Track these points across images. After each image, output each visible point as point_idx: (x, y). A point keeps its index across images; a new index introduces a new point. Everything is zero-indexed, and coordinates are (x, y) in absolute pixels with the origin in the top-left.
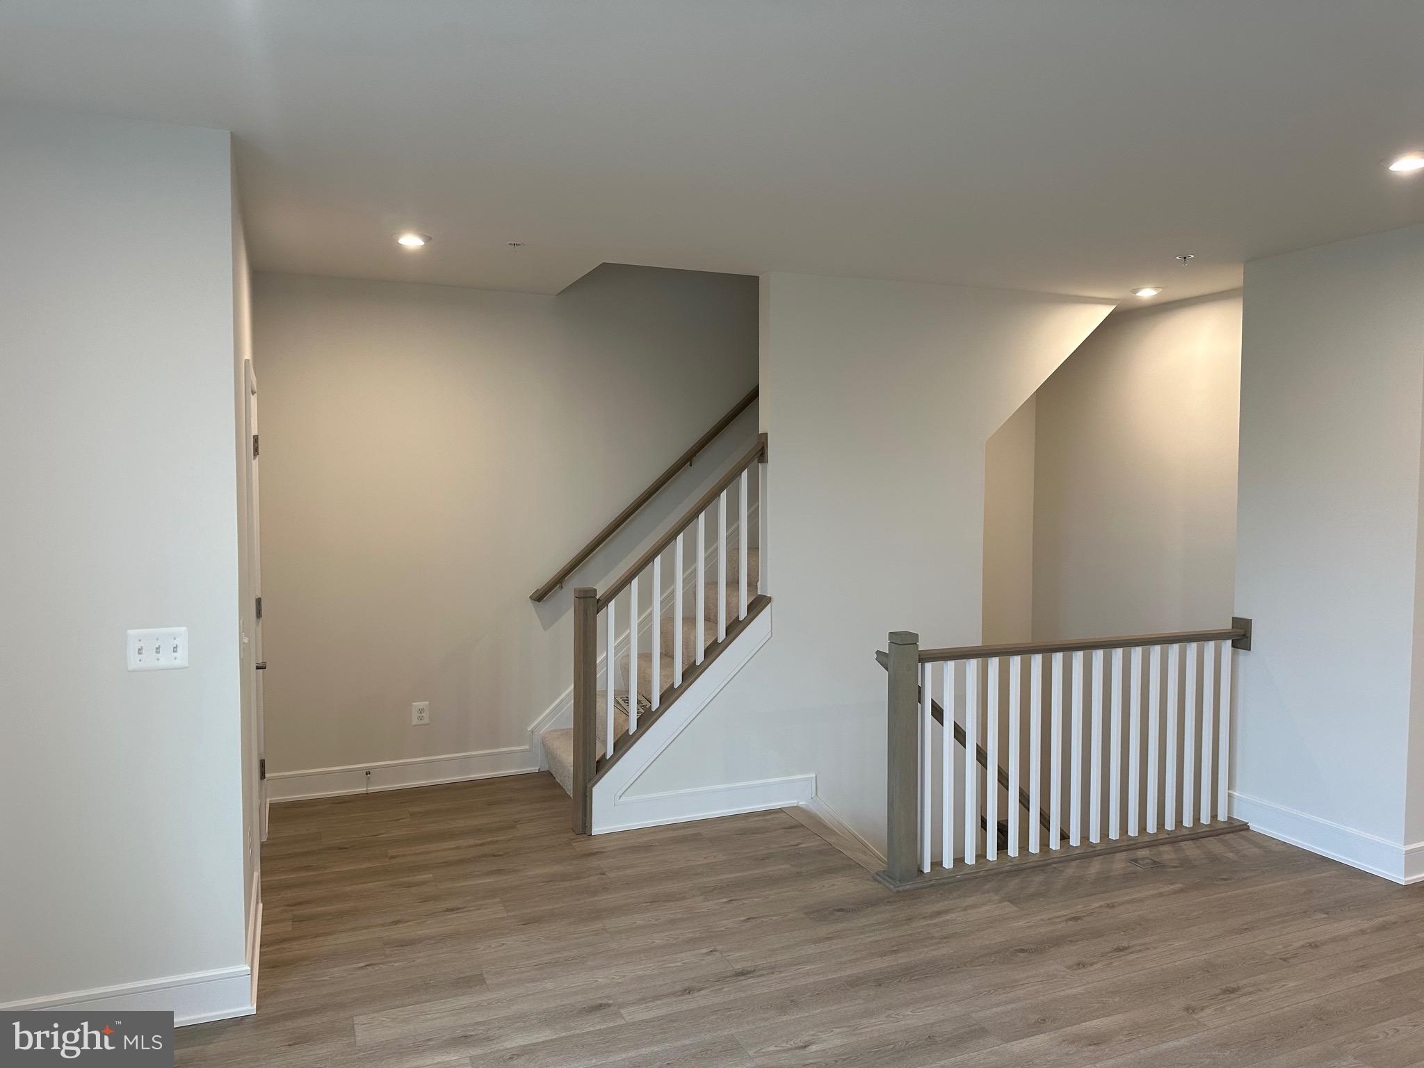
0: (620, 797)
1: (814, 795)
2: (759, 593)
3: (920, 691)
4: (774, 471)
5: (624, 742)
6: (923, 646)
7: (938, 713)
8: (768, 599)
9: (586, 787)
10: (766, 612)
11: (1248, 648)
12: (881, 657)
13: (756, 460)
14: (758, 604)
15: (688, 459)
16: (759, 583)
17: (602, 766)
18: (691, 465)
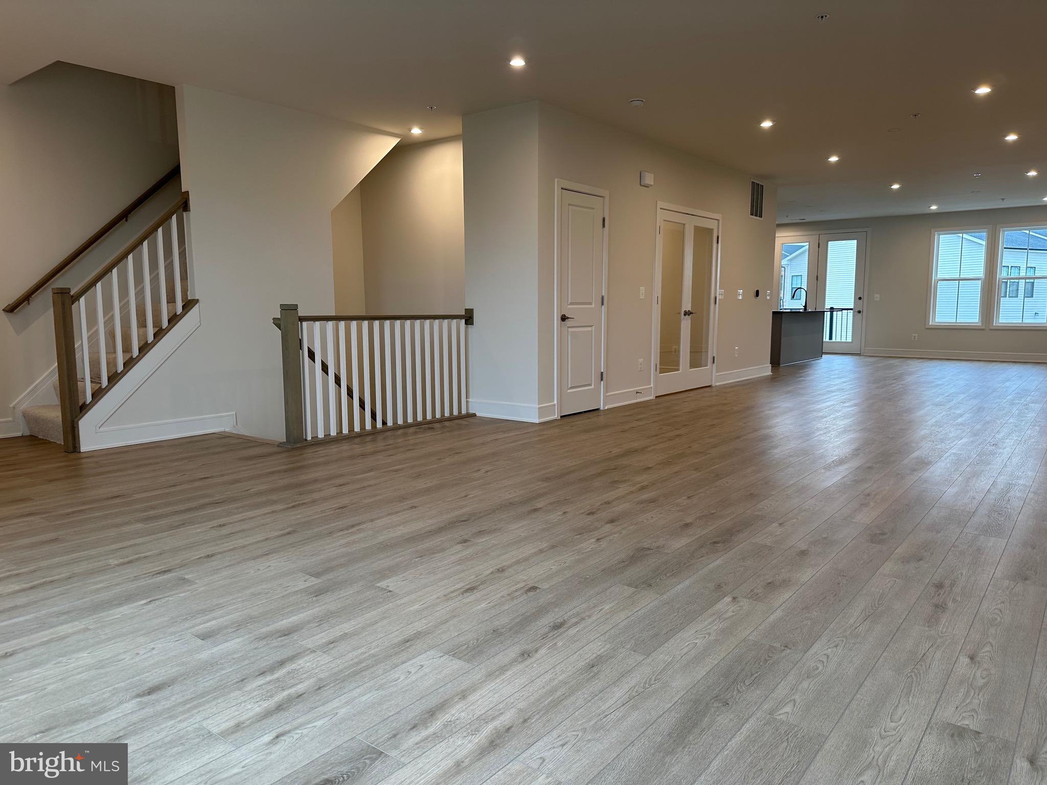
0: (100, 427)
1: (235, 424)
2: (189, 298)
3: (301, 341)
4: (195, 217)
5: (98, 394)
6: (301, 313)
7: (312, 355)
8: (197, 301)
9: (73, 421)
10: (196, 307)
11: (472, 324)
12: (277, 322)
13: (181, 209)
14: (189, 304)
15: (124, 215)
16: (189, 293)
17: (84, 408)
18: (127, 221)
